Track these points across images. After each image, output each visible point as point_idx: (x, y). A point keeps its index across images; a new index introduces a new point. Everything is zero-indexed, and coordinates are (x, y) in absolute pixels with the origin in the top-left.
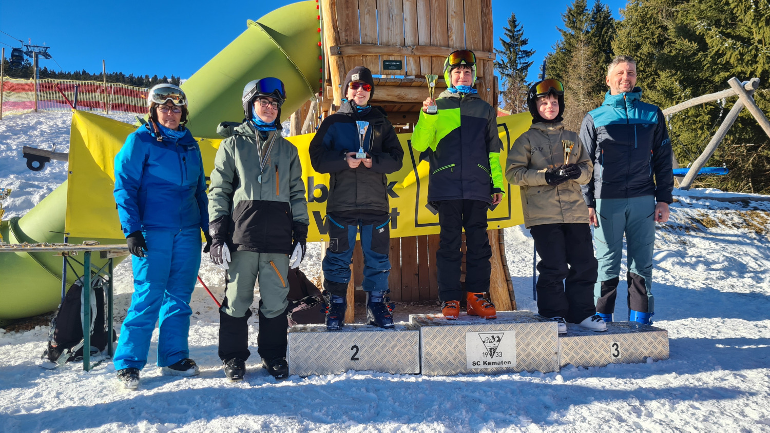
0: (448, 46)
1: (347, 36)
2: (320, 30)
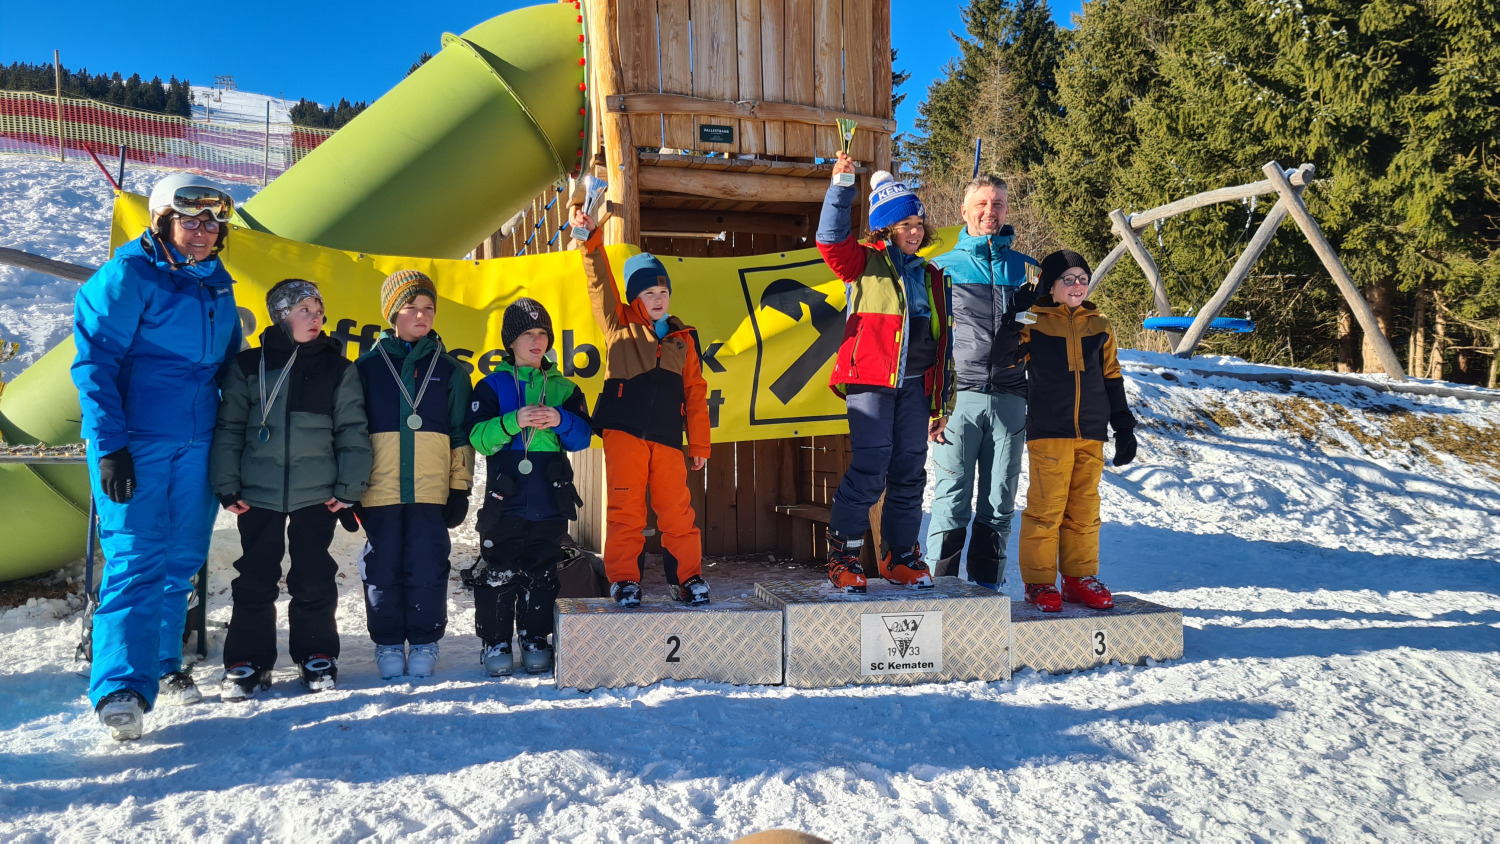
0: (814, 105)
1: (637, 77)
2: (583, 62)
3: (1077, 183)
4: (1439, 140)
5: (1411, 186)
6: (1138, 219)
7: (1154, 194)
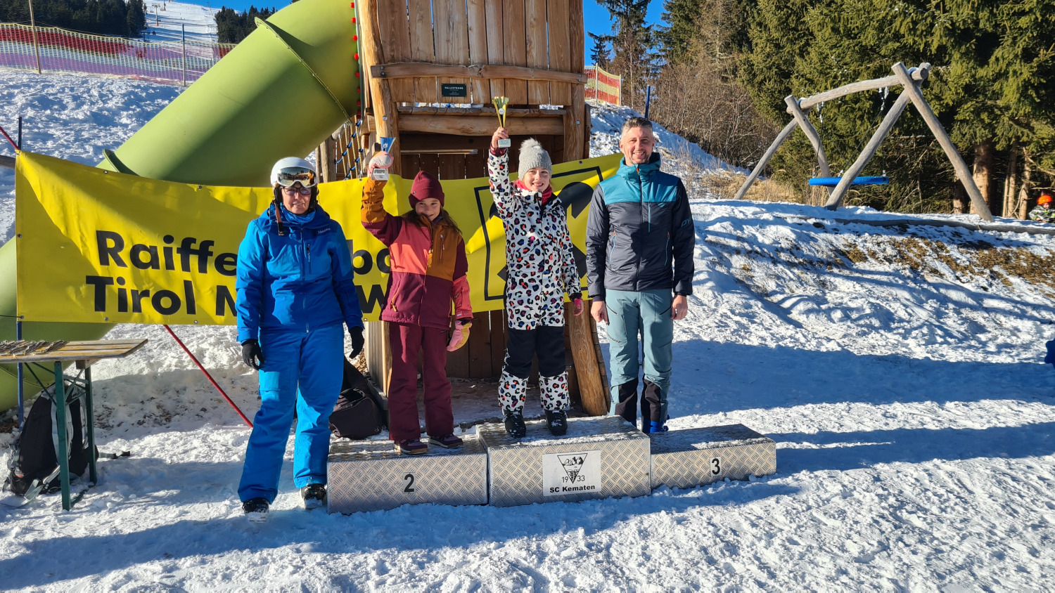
0: (526, 65)
1: (393, 51)
2: (355, 38)
3: (770, 68)
4: (1029, 37)
5: (1007, 73)
6: (806, 102)
7: (821, 79)
